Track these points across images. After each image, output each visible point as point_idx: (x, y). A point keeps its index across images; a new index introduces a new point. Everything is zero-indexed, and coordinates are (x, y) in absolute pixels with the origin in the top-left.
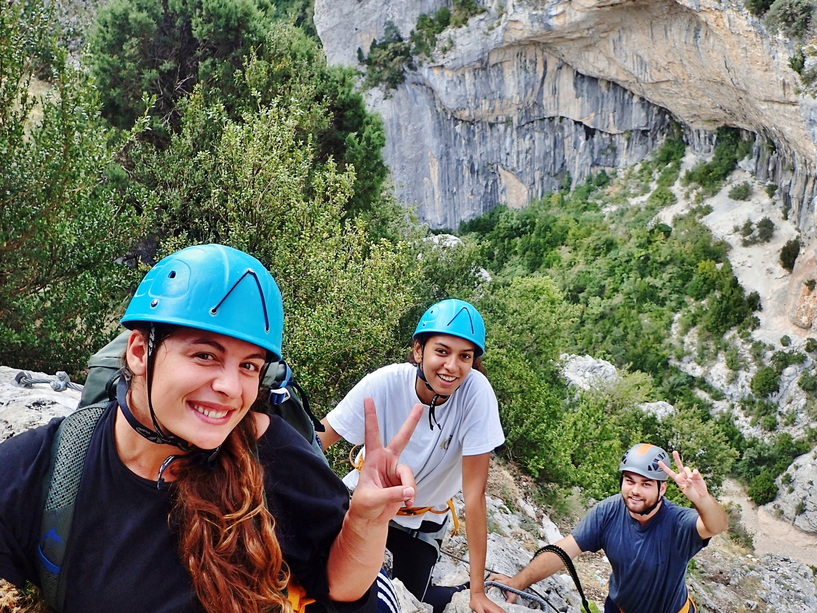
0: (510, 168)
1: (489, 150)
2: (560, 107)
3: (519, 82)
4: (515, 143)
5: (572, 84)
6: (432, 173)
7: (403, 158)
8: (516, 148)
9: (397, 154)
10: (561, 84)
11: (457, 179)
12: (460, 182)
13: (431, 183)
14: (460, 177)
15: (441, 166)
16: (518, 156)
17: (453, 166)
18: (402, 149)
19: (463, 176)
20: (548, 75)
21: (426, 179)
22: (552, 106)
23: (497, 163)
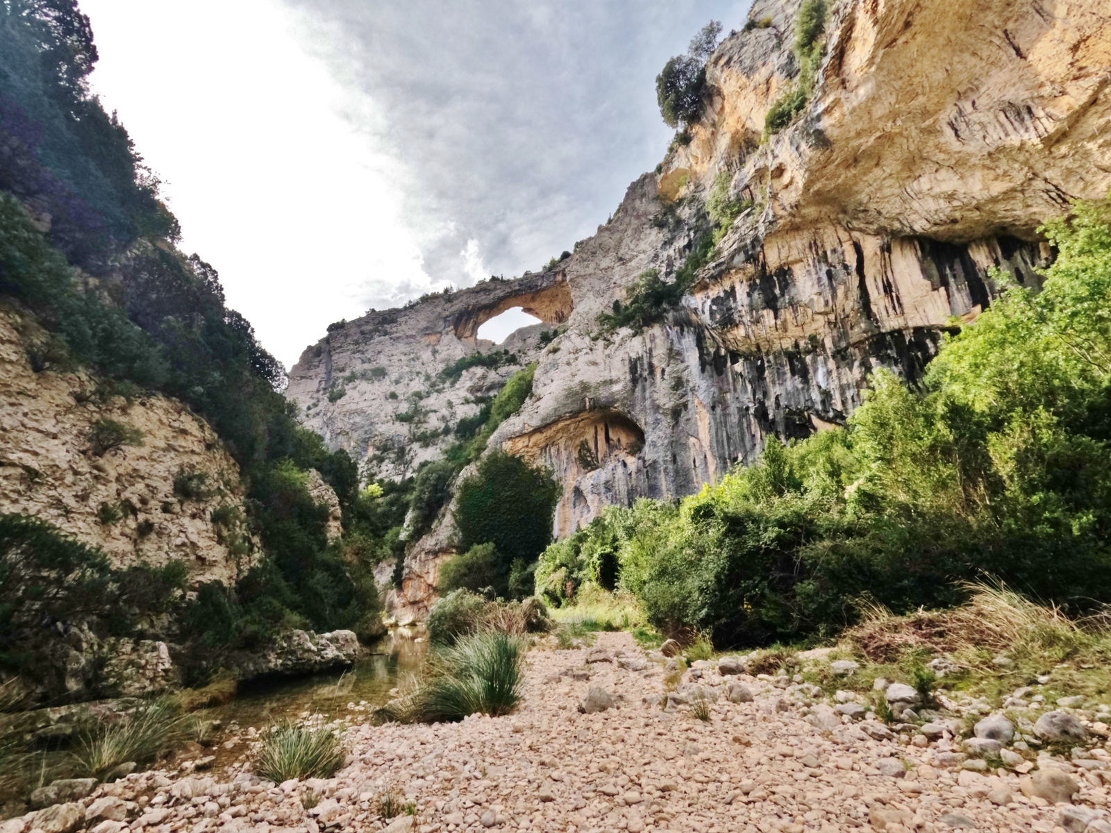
0: (831, 414)
1: (789, 388)
2: (906, 311)
3: (819, 279)
4: (834, 374)
5: (919, 272)
6: (700, 429)
7: (657, 408)
8: (837, 382)
9: (648, 402)
10: (897, 276)
11: (742, 440)
12: (748, 445)
13: (701, 446)
14: (747, 438)
15: (715, 419)
16: (843, 394)
17: (734, 419)
18: (655, 396)
19: (753, 436)
20: (866, 263)
21: (692, 440)
22: (890, 310)
23: (809, 408)
